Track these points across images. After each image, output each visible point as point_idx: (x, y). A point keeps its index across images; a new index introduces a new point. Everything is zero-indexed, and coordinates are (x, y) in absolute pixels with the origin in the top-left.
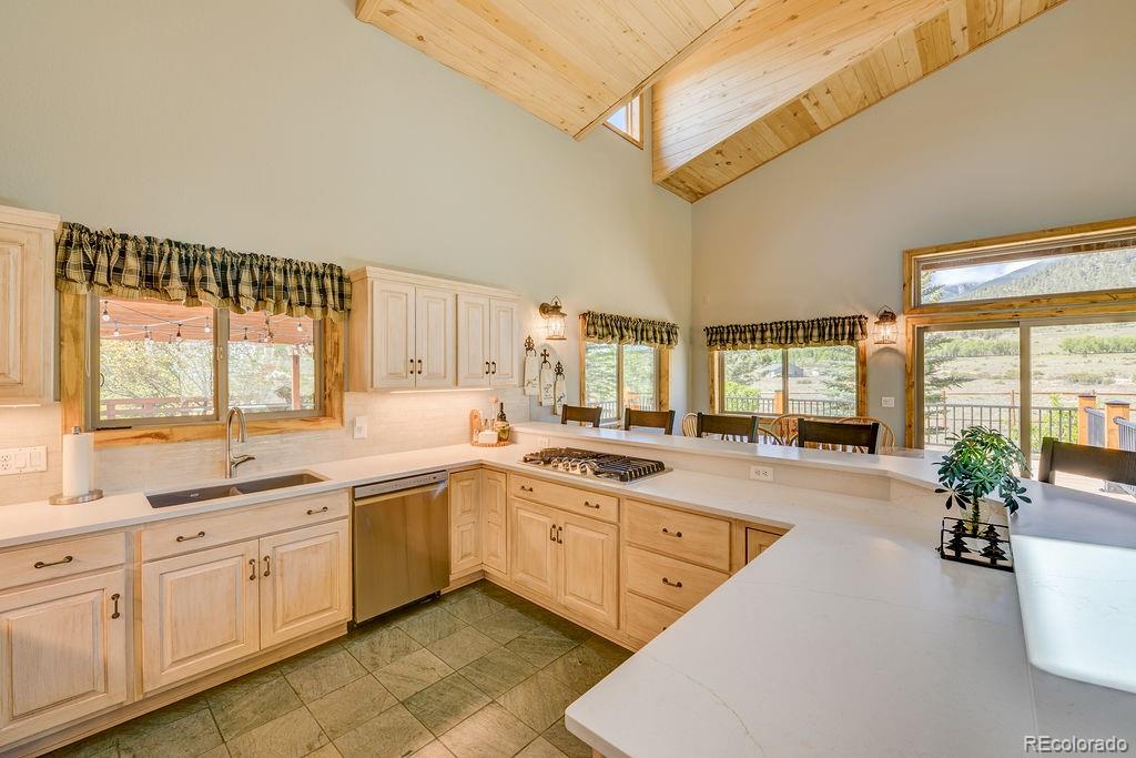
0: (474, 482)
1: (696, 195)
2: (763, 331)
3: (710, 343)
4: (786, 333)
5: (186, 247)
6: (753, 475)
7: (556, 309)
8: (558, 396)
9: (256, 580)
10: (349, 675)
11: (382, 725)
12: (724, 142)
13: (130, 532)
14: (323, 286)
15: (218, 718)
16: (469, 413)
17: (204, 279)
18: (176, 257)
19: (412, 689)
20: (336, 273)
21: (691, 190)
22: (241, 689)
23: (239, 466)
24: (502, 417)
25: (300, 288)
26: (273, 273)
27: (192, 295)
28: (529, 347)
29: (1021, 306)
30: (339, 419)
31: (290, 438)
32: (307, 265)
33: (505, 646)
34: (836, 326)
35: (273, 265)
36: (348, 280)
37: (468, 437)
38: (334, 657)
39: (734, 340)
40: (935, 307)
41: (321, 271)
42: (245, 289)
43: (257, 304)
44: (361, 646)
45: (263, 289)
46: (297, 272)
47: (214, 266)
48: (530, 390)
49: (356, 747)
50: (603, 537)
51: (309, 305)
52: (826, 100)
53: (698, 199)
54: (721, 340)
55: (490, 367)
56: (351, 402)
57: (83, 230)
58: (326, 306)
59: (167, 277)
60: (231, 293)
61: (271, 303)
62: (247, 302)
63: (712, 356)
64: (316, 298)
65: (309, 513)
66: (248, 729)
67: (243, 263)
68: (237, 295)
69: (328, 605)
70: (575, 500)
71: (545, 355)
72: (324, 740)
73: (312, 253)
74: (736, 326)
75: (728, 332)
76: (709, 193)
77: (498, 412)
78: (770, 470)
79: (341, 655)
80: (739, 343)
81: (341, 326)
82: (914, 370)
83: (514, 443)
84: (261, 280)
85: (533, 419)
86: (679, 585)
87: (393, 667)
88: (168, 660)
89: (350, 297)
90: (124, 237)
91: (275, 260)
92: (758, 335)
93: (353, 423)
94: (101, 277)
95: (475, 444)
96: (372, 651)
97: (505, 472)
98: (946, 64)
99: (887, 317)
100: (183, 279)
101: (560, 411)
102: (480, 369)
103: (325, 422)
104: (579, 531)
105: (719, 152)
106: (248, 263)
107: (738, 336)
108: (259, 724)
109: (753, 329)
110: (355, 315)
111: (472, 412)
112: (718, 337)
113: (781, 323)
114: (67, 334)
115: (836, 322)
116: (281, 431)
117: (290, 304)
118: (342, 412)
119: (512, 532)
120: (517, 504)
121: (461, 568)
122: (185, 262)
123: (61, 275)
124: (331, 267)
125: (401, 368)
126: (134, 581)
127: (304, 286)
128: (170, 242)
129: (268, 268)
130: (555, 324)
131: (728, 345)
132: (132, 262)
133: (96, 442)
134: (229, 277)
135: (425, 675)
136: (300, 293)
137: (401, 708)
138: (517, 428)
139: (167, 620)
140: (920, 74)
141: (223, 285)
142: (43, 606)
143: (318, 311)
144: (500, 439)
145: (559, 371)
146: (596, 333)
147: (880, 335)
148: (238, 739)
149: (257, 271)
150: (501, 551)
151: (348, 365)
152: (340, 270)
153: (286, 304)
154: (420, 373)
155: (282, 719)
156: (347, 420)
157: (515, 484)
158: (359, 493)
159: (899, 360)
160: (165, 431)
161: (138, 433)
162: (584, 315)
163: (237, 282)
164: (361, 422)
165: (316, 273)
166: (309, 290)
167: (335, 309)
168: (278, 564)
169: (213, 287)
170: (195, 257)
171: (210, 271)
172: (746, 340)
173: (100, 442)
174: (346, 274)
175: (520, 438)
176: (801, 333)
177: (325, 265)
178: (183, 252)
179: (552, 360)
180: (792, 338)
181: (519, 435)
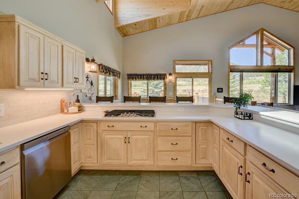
0: (78, 129)
1: (125, 35)
2: (143, 76)
3: (129, 78)
4: (149, 77)
6: (179, 111)
7: (93, 60)
8: (92, 93)
12: (138, 22)
16: (60, 100)
21: (124, 33)
24: (78, 101)
29: (192, 74)
33: (115, 190)
34: (161, 76)
37: (61, 110)
39: (136, 78)
40: (179, 73)
48: (83, 91)
50: (148, 136)
52: (161, 20)
53: (125, 36)
54: (132, 78)
55: (76, 80)
63: (129, 82)
74: (136, 74)
75: (134, 76)
76: (128, 36)
77: (76, 98)
78: (183, 109)
80: (137, 79)
82: (175, 86)
83: (84, 111)
86: (177, 144)
92: (142, 77)
95: (66, 113)
97: (97, 122)
98: (181, 22)
99: (170, 74)
102: (72, 80)
104: (138, 137)
105: (135, 25)
107: (137, 77)
109: (141, 75)
111: (62, 100)
112: (131, 77)
113: (148, 74)
115: (161, 75)
120: (105, 134)
121: (74, 169)
130: (93, 66)
131: (134, 79)
138: (85, 105)
140: (177, 22)
144: (79, 110)
145: (92, 84)
146: (104, 72)
147: (170, 78)
154: (46, 80)
157: (103, 126)
159: (173, 84)
162: (100, 65)
172: (139, 78)
175: (86, 109)
176: (153, 77)
179: (90, 80)
180: (151, 78)
181: (85, 107)
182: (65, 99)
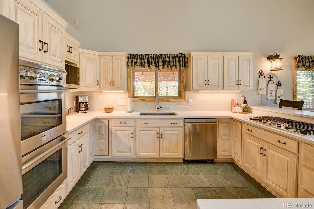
0: (228, 125)
5: (148, 55)
7: (277, 57)
8: (278, 95)
9: (159, 138)
10: (180, 173)
11: (184, 191)
13: (135, 119)
14: (179, 60)
15: (149, 169)
16: (231, 100)
17: (152, 62)
18: (146, 57)
19: (196, 185)
20: (183, 56)
22: (155, 165)
23: (159, 109)
24: (245, 102)
25: (173, 61)
26: (167, 58)
27: (149, 66)
28: (261, 74)
30: (184, 99)
31: (171, 103)
32: (175, 55)
35: (167, 56)
36: (187, 57)
37: (230, 109)
38: (177, 166)
41: (179, 56)
42: (160, 64)
43: (163, 67)
44: (185, 166)
45: (164, 63)
46: (173, 57)
47: (154, 59)
48: (261, 92)
49: (175, 192)
50: (288, 159)
51: (176, 66)
55: (239, 83)
56: (188, 94)
57: (131, 55)
58: (180, 66)
59: (145, 63)
60: (157, 65)
61: (166, 66)
62: (161, 67)
64: (178, 64)
65: (172, 123)
66: (154, 174)
67: (160, 57)
68: (158, 65)
69: (176, 151)
70: (273, 139)
71: (270, 77)
72: (168, 186)
73: (176, 51)
77: (243, 100)
79: (179, 167)
81: (185, 71)
84: (164, 61)
85: (262, 104)
87: (192, 176)
88: (141, 151)
89: (187, 62)
90: (137, 55)
91: (167, 55)
93: (188, 100)
94: (133, 64)
95: (233, 112)
96: (188, 169)
97: (241, 122)
100: (148, 63)
101: (278, 102)
102: (234, 83)
103: (180, 100)
104: (274, 153)
106: (161, 57)
108: (156, 174)
110: (189, 67)
111: (232, 100)
114: (129, 77)
116: (169, 101)
117: (171, 66)
118: (185, 97)
119: (244, 146)
120: (245, 136)
121: (222, 155)
122: (148, 59)
123: (128, 65)
124: (182, 54)
125: (202, 83)
126: (135, 130)
127: (174, 61)
128: (145, 54)
129: (165, 57)
130: (276, 64)
132: (139, 60)
133: (133, 100)
134: (157, 61)
135: (202, 184)
136: (173, 63)
137: (191, 189)
138: (252, 107)
139: (141, 142)
141: (155, 63)
142: (122, 131)
143: (178, 67)
144: (243, 111)
145: (279, 84)
146: (304, 66)
148: (151, 176)
149: (163, 58)
150: (239, 152)
151: (187, 83)
152: (184, 54)
153: (170, 66)
154: (209, 85)
155: (161, 176)
156: (186, 99)
157: (245, 127)
158: (186, 120)
160: (145, 99)
161: (140, 99)
162: (296, 58)
163: (158, 62)
164: (190, 100)
165: (178, 57)
166: (176, 62)
167: (183, 66)
168: (164, 135)
169: (153, 64)
170: (150, 57)
171: (153, 60)
173: (134, 100)
174: (186, 56)
175: (253, 111)
177: (180, 54)
178: (148, 56)
179: (275, 80)
181: (253, 110)
182: (236, 100)
